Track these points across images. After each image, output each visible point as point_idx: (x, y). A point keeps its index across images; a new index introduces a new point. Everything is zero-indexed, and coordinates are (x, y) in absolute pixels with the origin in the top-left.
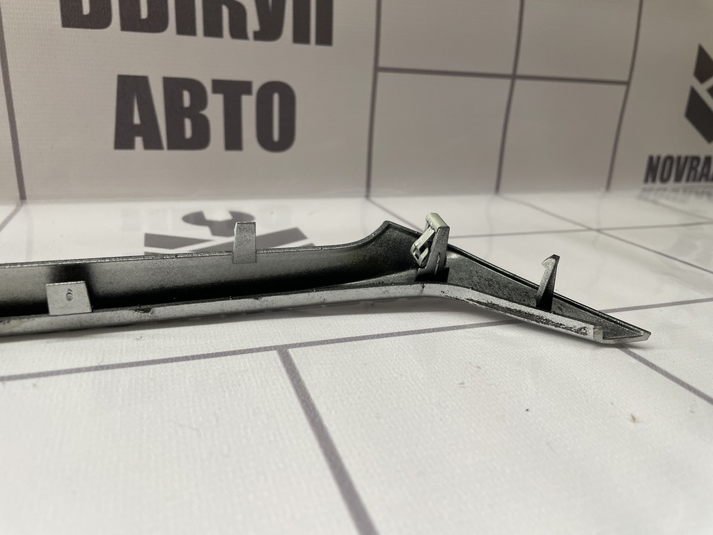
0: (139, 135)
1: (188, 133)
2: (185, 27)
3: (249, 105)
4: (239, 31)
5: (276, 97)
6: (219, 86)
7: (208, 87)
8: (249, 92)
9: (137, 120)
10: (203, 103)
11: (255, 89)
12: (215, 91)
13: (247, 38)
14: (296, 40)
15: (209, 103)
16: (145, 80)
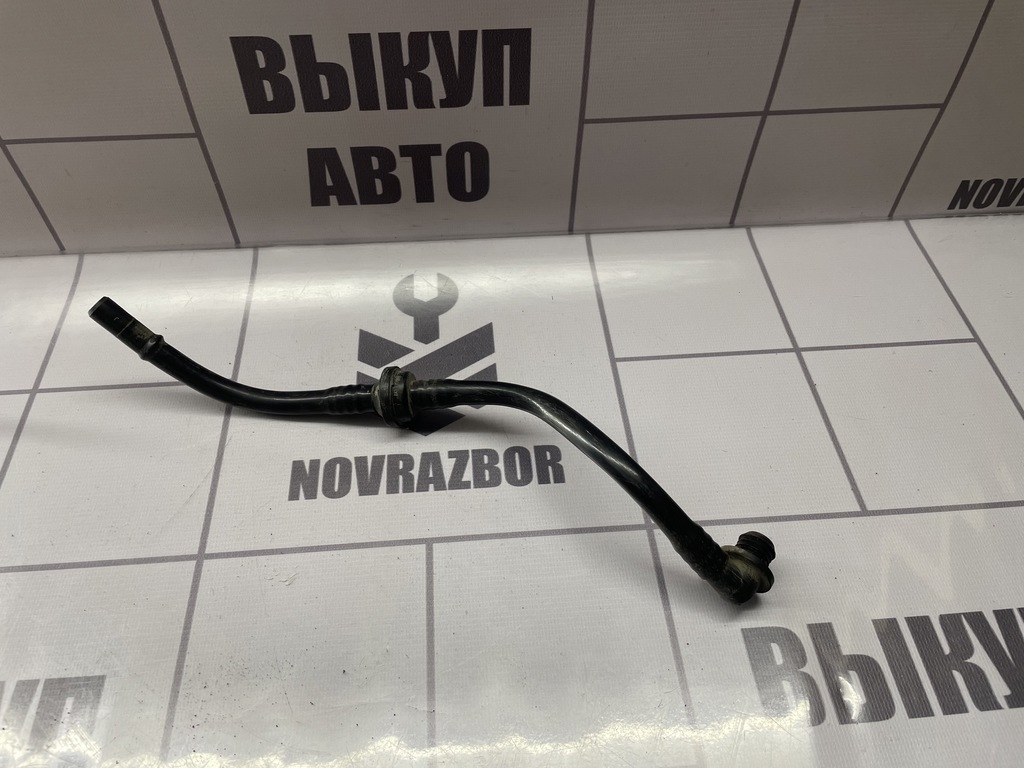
0: (332, 195)
1: (379, 190)
2: (369, 102)
3: (439, 166)
4: (424, 100)
6: (405, 151)
7: (396, 152)
8: (439, 154)
9: (329, 182)
10: (393, 167)
11: (444, 150)
12: (402, 156)
13: (432, 106)
14: (487, 103)
15: (398, 165)
16: (333, 151)
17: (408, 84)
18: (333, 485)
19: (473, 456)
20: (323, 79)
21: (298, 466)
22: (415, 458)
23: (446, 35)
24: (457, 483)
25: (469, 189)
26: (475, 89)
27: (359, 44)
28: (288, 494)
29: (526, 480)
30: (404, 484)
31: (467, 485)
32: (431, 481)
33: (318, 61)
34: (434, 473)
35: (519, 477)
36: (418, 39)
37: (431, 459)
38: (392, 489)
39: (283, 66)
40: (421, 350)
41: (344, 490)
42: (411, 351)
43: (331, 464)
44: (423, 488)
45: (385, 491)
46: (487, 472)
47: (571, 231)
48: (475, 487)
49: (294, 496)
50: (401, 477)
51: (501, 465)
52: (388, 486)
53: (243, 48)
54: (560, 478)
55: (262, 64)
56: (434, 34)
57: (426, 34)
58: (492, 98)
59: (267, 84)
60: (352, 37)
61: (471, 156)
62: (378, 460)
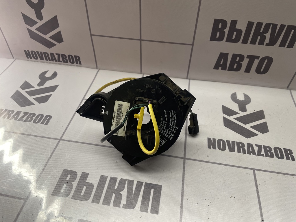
0: (220, 67)
1: (235, 67)
2: (245, 41)
3: (256, 62)
4: (261, 43)
5: (266, 61)
6: (248, 57)
7: (246, 57)
8: (258, 59)
9: (222, 63)
10: (242, 61)
11: (260, 58)
12: (247, 58)
13: (263, 45)
14: (280, 46)
15: (244, 61)
16: (227, 54)
17: (259, 37)
18: (221, 147)
19: (263, 147)
20: (235, 33)
21: (209, 139)
22: (245, 144)
23: (277, 25)
24: (259, 154)
25: (262, 71)
26: (278, 41)
27: (250, 24)
28: (207, 146)
29: (282, 158)
30: (243, 151)
31: (263, 155)
32: (251, 152)
33: (236, 28)
34: (252, 150)
35: (280, 157)
36: (268, 25)
37: (250, 145)
38: (239, 151)
39: (225, 28)
40: (241, 114)
41: (224, 149)
42: (239, 113)
43: (219, 141)
44: (249, 153)
45: (237, 152)
46: (269, 153)
47: (287, 88)
48: (266, 156)
49: (209, 147)
50: (241, 149)
51: (273, 151)
52: (238, 150)
53: (217, 22)
54: (293, 159)
55: (220, 27)
56: (273, 24)
57: (271, 24)
58: (282, 45)
59: (218, 33)
60: (249, 22)
61: (267, 61)
62: (233, 143)
